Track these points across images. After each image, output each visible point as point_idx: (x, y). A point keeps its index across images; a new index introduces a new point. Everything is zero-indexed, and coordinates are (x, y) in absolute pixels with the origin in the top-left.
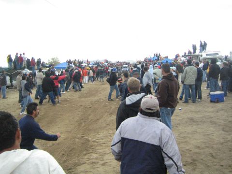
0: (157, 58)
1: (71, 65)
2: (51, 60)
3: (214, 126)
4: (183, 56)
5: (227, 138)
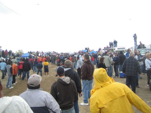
0: (87, 51)
1: (31, 55)
2: (18, 52)
4: (103, 50)
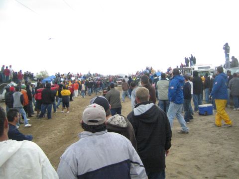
2: (39, 74)
3: (201, 138)
5: (213, 150)
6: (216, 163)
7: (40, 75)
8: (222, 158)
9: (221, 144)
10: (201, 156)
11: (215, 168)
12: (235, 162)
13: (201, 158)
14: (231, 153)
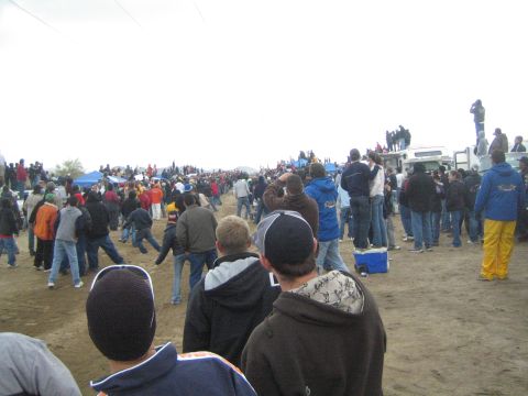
2: (63, 167)
3: (437, 310)
5: (468, 336)
6: (475, 364)
7: (64, 170)
8: (489, 354)
9: (481, 322)
10: (441, 350)
11: (475, 376)
12: (517, 362)
13: (442, 354)
14: (506, 342)
